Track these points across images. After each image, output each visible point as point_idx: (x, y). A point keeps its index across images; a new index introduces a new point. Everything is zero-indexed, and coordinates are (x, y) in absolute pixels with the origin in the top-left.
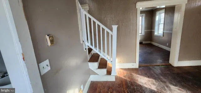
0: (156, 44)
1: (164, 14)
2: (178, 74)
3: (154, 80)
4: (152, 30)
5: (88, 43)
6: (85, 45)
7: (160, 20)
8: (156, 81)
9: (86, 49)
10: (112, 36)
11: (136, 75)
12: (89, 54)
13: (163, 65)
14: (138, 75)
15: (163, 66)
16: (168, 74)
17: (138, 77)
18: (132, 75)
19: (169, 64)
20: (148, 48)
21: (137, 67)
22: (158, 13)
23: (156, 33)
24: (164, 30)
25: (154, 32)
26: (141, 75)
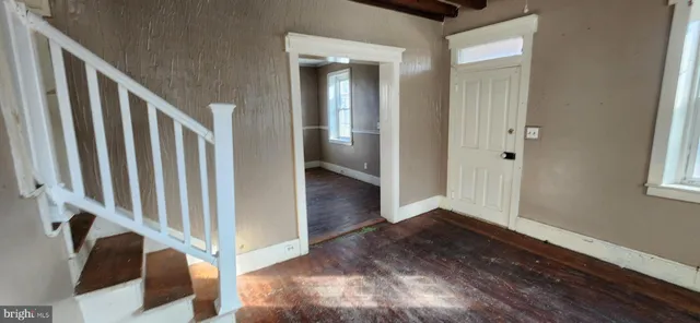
0: (337, 168)
1: (348, 82)
2: (406, 240)
3: (362, 277)
4: (323, 127)
5: (66, 193)
6: (51, 203)
7: (338, 99)
8: (367, 280)
9: (56, 226)
10: (210, 148)
11: (307, 279)
12: (76, 247)
13: (370, 226)
14: (314, 279)
15: (371, 230)
16: (387, 246)
17: (316, 284)
18: (293, 284)
19: (381, 220)
20: (319, 183)
21: (305, 250)
22: (331, 78)
23: (332, 137)
24: (352, 127)
25: (327, 132)
26: (324, 272)
